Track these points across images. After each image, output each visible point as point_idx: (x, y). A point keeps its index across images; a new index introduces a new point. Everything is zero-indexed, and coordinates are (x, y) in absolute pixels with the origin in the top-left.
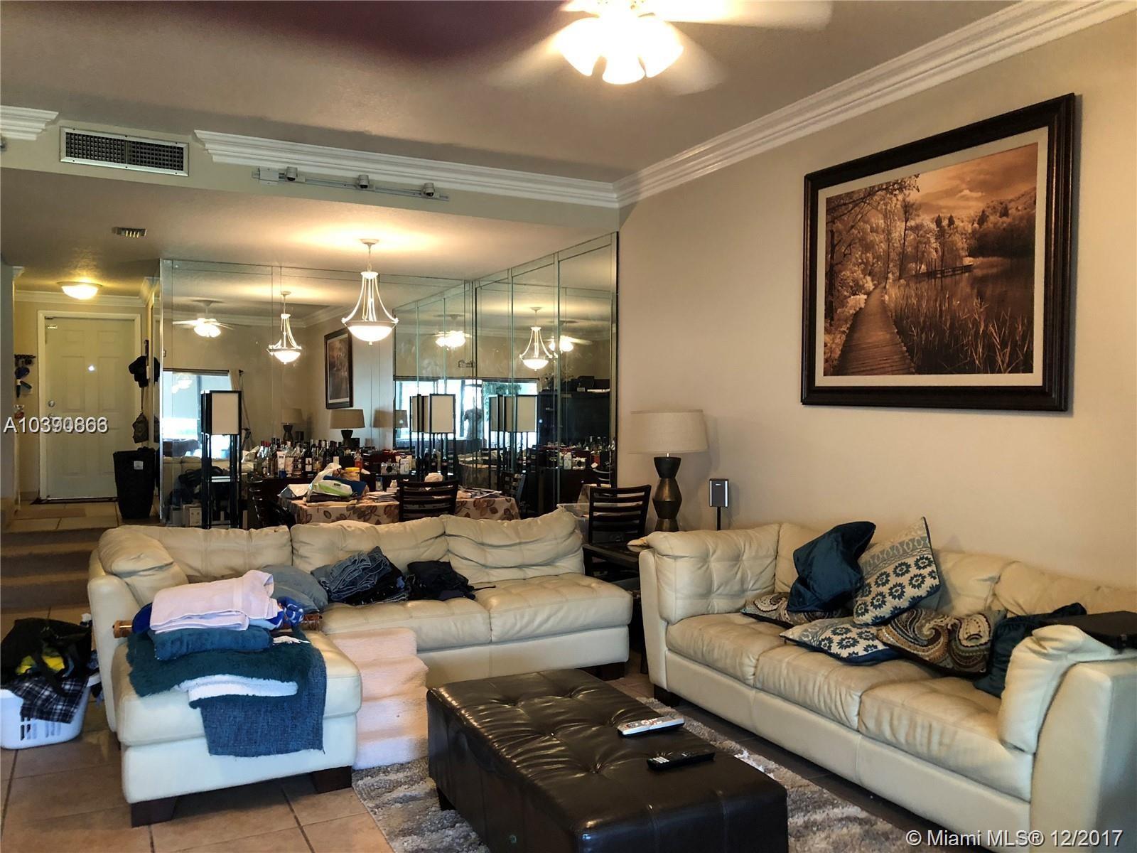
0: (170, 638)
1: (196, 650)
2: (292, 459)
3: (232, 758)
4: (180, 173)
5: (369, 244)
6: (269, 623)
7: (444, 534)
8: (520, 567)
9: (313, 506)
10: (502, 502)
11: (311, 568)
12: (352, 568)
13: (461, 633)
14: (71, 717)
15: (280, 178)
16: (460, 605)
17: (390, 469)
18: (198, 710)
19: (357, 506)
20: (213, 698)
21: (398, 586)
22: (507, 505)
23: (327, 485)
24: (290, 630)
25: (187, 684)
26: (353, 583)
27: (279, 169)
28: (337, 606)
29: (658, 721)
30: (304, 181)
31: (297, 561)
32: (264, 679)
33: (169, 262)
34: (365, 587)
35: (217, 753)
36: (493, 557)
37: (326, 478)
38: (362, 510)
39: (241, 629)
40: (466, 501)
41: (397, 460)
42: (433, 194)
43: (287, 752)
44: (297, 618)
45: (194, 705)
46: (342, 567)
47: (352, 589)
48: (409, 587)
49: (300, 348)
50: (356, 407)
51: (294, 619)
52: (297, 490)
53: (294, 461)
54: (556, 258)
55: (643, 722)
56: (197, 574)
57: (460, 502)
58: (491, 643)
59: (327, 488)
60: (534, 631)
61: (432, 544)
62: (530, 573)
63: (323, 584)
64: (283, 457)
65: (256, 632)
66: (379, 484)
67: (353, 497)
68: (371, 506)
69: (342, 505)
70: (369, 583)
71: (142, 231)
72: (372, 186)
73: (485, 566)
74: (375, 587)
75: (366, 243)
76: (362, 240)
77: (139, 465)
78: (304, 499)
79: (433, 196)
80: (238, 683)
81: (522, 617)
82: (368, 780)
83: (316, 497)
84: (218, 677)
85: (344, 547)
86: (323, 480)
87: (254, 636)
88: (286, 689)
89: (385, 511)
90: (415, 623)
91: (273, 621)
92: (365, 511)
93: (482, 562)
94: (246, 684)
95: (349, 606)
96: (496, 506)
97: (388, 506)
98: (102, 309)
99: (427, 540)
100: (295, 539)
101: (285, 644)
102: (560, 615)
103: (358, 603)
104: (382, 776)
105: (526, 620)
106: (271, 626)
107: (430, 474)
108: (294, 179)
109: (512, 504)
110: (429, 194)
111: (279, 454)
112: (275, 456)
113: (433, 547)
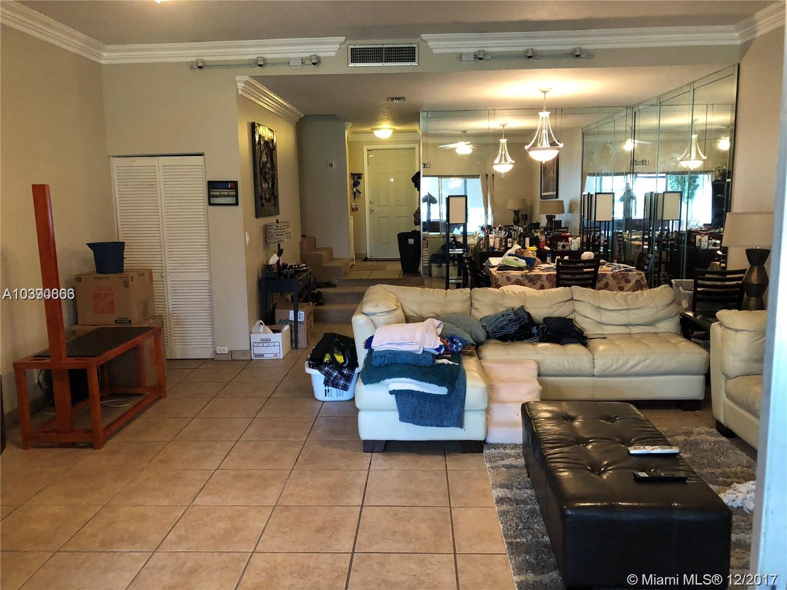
0: (379, 355)
1: (393, 363)
2: (499, 239)
3: (412, 425)
4: (414, 64)
5: (545, 92)
6: (435, 351)
7: (572, 299)
8: (626, 325)
9: (501, 273)
10: (635, 275)
11: (481, 316)
12: (503, 319)
13: (572, 367)
14: (348, 388)
15: (474, 58)
16: (574, 349)
17: (564, 246)
18: (394, 396)
19: (528, 274)
20: (400, 390)
21: (533, 332)
22: (638, 277)
23: (509, 260)
24: (450, 356)
25: (387, 381)
26: (502, 328)
27: (474, 52)
28: (494, 342)
29: (659, 448)
30: (490, 58)
31: (473, 311)
32: (429, 383)
33: (426, 113)
34: (510, 331)
35: (403, 421)
36: (606, 317)
37: (510, 255)
38: (532, 277)
39: (418, 353)
40: (606, 274)
41: (570, 241)
42: (580, 55)
43: (443, 426)
44: (457, 348)
45: (391, 392)
46: (497, 318)
47: (502, 332)
48: (541, 333)
49: (513, 162)
50: (560, 199)
51: (455, 349)
52: (494, 262)
53: (500, 240)
54: (692, 87)
55: (647, 447)
56: (415, 315)
57: (601, 274)
58: (593, 376)
59: (510, 261)
60: (627, 371)
61: (562, 306)
62: (634, 330)
63: (484, 327)
64: (492, 238)
65: (426, 356)
66: (548, 259)
67: (527, 268)
68: (537, 275)
69: (519, 273)
70: (513, 329)
71: (403, 98)
72: (537, 55)
73: (601, 323)
74: (517, 332)
75: (542, 92)
76: (539, 90)
77: (411, 241)
78: (496, 268)
79: (581, 57)
80: (415, 384)
81: (618, 361)
82: (493, 451)
83: (502, 268)
84: (404, 379)
85: (503, 304)
86: (507, 256)
87: (424, 358)
88: (443, 391)
89: (547, 278)
90: (539, 358)
91: (437, 350)
92: (533, 278)
93: (599, 320)
94: (419, 385)
95: (500, 342)
96: (629, 278)
97: (549, 275)
98: (396, 142)
99: (560, 303)
100: (473, 298)
101: (443, 364)
102: (647, 362)
103: (506, 341)
104: (501, 450)
105: (620, 363)
106: (437, 353)
107: (585, 253)
108: (482, 58)
109: (642, 277)
110: (577, 56)
111: (490, 236)
112: (488, 237)
113: (562, 308)
